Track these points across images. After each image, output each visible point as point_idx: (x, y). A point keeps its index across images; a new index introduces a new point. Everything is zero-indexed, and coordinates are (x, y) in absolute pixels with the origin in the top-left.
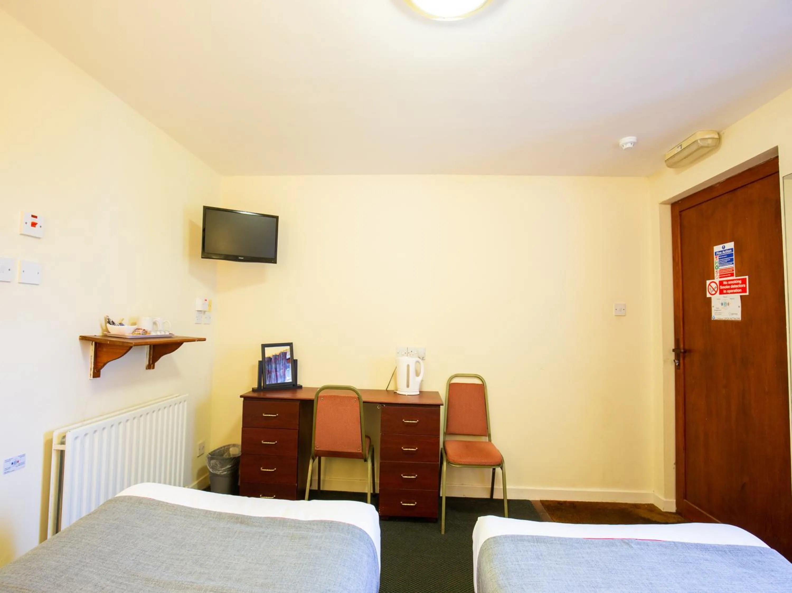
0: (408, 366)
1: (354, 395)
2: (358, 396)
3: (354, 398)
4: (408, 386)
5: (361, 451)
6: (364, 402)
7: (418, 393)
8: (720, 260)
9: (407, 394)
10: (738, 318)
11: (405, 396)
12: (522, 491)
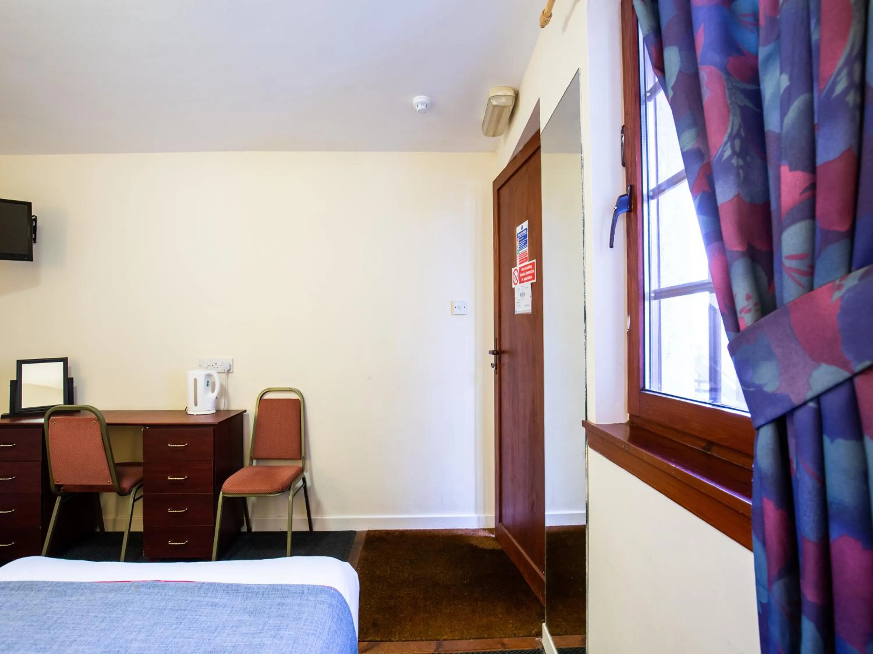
0: (195, 381)
1: (94, 416)
2: (97, 416)
3: (93, 419)
4: (196, 404)
5: (111, 484)
6: (108, 424)
7: (214, 411)
8: (520, 242)
9: (195, 413)
10: (528, 310)
11: (193, 416)
12: (347, 521)
